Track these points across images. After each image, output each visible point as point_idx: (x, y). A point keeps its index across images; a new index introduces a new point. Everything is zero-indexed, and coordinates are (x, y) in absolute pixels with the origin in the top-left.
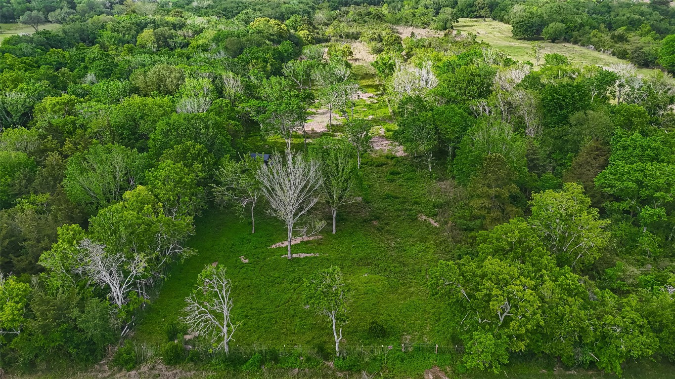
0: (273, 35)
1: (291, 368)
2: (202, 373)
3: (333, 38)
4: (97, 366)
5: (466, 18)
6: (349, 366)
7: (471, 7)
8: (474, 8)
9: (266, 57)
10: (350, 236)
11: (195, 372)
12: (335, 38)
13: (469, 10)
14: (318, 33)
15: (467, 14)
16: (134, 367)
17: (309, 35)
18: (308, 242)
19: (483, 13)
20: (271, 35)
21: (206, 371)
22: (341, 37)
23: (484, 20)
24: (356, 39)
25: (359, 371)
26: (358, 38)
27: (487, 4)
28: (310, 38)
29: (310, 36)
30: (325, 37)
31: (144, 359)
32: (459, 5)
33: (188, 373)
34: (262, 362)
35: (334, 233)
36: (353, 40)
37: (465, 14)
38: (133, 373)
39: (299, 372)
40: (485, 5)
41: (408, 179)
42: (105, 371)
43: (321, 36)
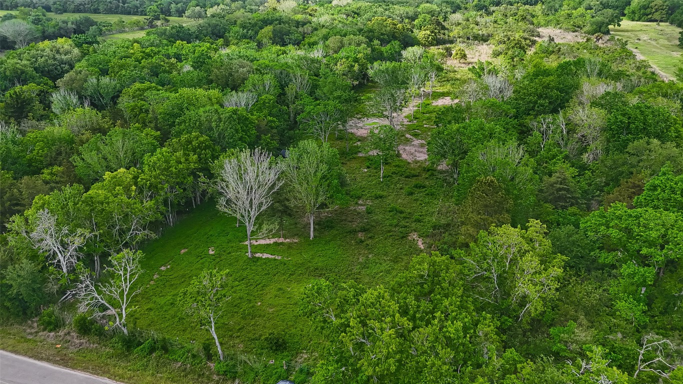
0: (384, 34)
1: (176, 361)
2: (102, 347)
3: (458, 40)
4: (29, 322)
5: (637, 21)
6: (225, 372)
7: (645, 9)
8: (648, 11)
9: (358, 57)
10: (325, 244)
11: (97, 345)
12: (461, 39)
13: (641, 12)
14: (444, 34)
15: (639, 17)
16: (55, 329)
17: (429, 35)
18: (282, 243)
19: (657, 16)
20: (382, 34)
21: (105, 346)
22: (468, 39)
23: (658, 24)
24: (486, 41)
25: (234, 379)
26: (487, 41)
27: (667, 6)
28: (430, 38)
29: (430, 37)
30: (451, 39)
31: (64, 324)
32: (631, 6)
33: (92, 345)
34: (152, 350)
35: (311, 238)
36: (481, 42)
37: (636, 18)
38: (52, 334)
39: (181, 366)
40: (664, 7)
41: (428, 194)
42: (33, 328)
43: (446, 37)
